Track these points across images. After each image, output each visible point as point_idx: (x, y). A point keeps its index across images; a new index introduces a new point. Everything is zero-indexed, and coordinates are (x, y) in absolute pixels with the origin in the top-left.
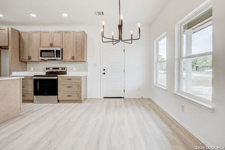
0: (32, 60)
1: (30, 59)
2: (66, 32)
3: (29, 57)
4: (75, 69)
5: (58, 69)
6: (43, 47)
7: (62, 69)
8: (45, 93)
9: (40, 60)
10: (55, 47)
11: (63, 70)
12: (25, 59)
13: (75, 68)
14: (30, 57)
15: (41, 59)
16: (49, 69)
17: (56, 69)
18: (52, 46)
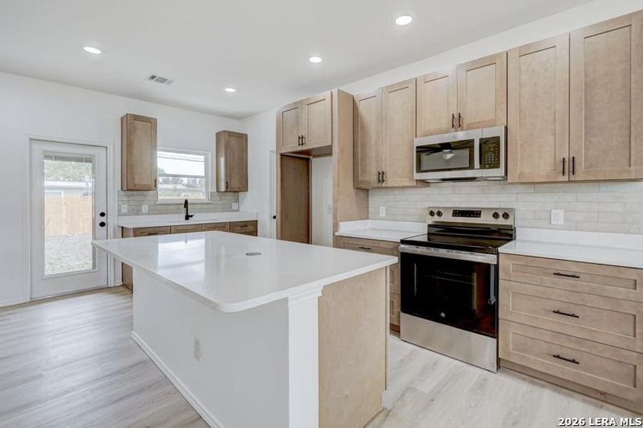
0: (389, 185)
1: (383, 181)
2: (525, 51)
3: (381, 176)
4: (559, 216)
5: (475, 213)
6: (426, 135)
7: (496, 216)
8: (443, 315)
9: (414, 184)
10: (470, 127)
11: (501, 221)
12: (368, 183)
13: (561, 213)
14: (383, 173)
15: (417, 180)
16: (439, 214)
17: (470, 216)
18: (460, 126)
